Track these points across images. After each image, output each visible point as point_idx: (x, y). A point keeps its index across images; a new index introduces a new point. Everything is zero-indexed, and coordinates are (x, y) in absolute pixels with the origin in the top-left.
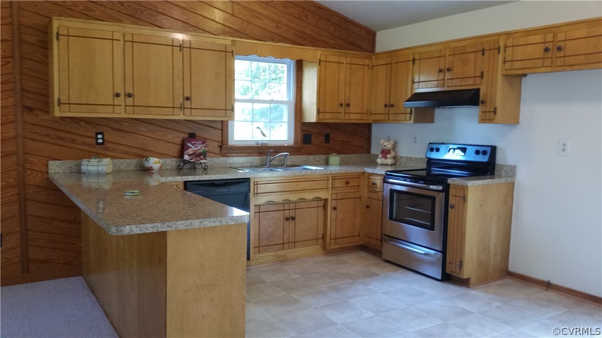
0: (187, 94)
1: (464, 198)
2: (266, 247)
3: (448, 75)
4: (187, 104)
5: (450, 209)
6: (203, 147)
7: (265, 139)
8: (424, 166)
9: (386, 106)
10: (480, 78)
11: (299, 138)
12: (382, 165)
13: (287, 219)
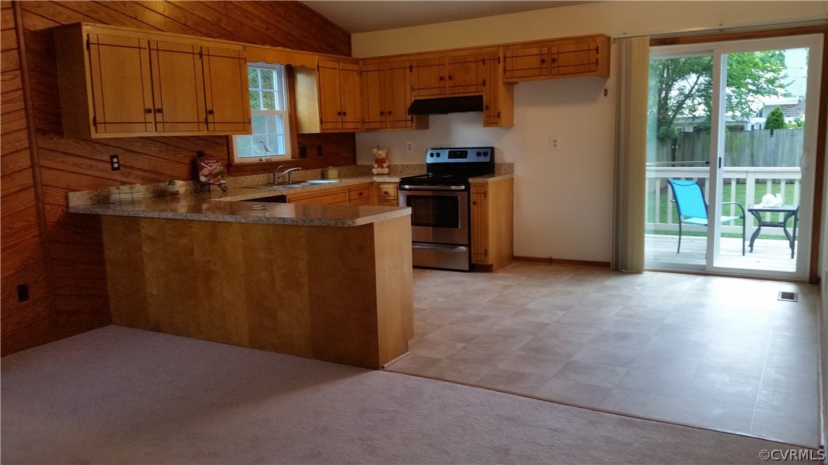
0: (209, 108)
1: (485, 194)
3: (448, 83)
4: (210, 118)
5: (472, 204)
6: (219, 167)
7: (268, 154)
8: (425, 171)
9: (382, 113)
10: (482, 85)
11: (297, 151)
12: (378, 174)
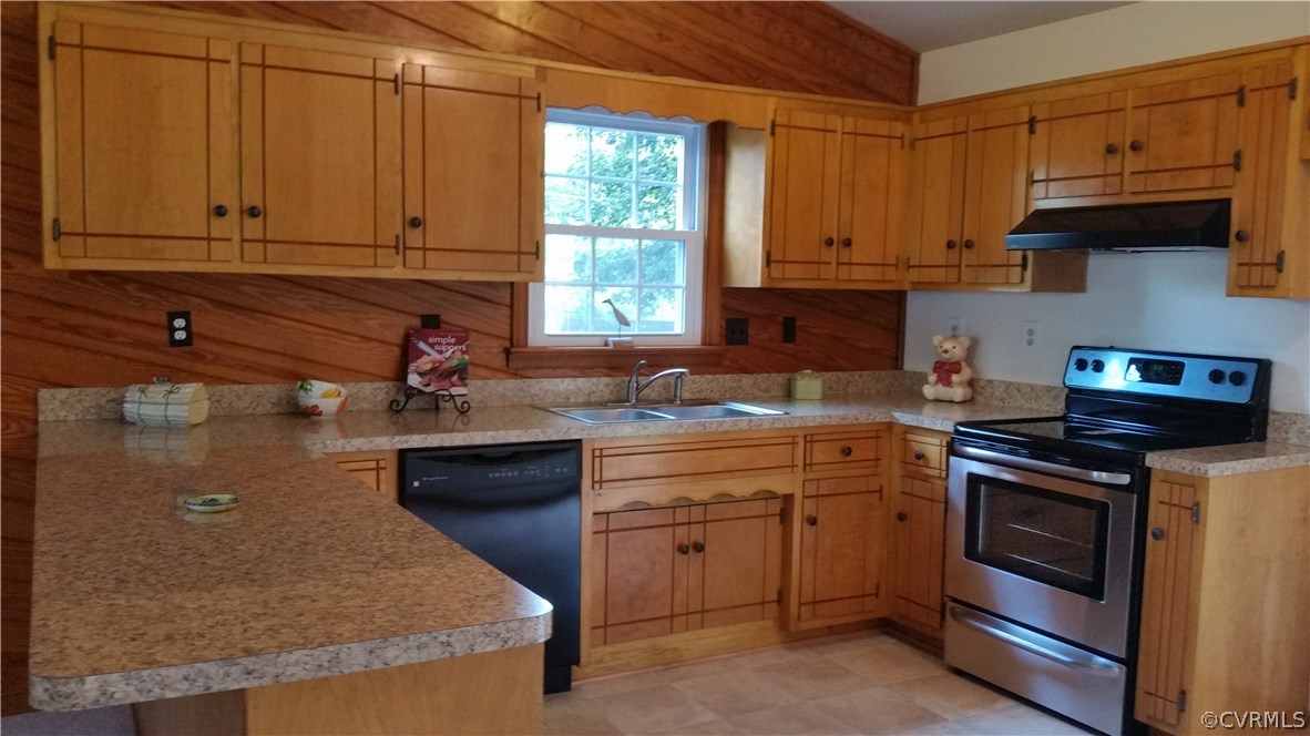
0: (414, 210)
1: (1196, 513)
2: (626, 627)
3: (1132, 162)
4: (414, 237)
5: (1150, 538)
6: (458, 353)
8: (1058, 408)
9: (950, 245)
10: (1231, 169)
11: (716, 329)
12: (937, 401)
13: (683, 550)
